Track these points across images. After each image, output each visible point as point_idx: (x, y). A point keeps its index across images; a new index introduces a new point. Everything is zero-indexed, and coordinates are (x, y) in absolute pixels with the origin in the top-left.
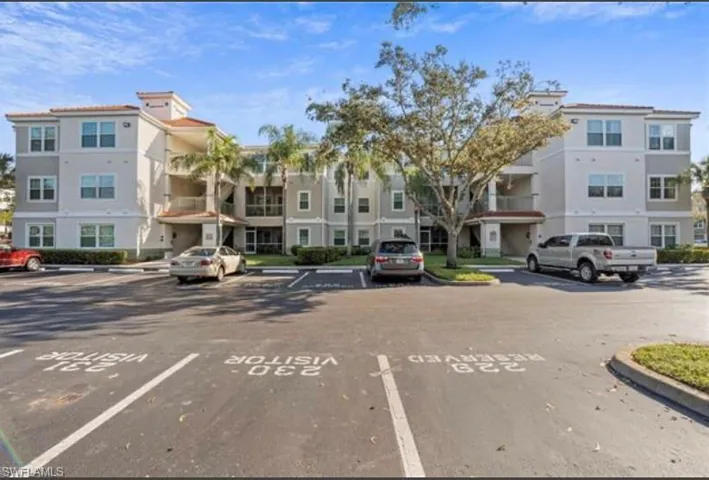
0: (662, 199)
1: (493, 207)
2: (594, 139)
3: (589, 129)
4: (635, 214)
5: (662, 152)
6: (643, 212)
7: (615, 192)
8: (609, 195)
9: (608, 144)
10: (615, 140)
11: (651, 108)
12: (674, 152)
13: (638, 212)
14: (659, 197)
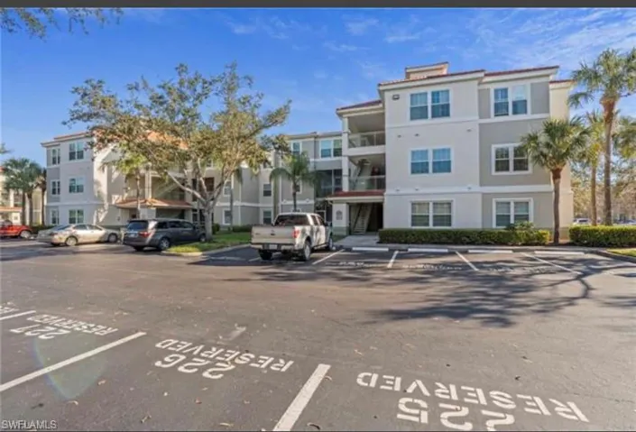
0: (512, 172)
1: (345, 187)
2: (418, 113)
3: (412, 103)
4: (467, 190)
5: (511, 117)
6: (477, 188)
7: (443, 166)
8: (434, 171)
9: (434, 116)
10: (442, 111)
11: (482, 71)
12: (529, 116)
13: (470, 188)
14: (507, 169)
